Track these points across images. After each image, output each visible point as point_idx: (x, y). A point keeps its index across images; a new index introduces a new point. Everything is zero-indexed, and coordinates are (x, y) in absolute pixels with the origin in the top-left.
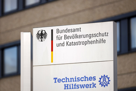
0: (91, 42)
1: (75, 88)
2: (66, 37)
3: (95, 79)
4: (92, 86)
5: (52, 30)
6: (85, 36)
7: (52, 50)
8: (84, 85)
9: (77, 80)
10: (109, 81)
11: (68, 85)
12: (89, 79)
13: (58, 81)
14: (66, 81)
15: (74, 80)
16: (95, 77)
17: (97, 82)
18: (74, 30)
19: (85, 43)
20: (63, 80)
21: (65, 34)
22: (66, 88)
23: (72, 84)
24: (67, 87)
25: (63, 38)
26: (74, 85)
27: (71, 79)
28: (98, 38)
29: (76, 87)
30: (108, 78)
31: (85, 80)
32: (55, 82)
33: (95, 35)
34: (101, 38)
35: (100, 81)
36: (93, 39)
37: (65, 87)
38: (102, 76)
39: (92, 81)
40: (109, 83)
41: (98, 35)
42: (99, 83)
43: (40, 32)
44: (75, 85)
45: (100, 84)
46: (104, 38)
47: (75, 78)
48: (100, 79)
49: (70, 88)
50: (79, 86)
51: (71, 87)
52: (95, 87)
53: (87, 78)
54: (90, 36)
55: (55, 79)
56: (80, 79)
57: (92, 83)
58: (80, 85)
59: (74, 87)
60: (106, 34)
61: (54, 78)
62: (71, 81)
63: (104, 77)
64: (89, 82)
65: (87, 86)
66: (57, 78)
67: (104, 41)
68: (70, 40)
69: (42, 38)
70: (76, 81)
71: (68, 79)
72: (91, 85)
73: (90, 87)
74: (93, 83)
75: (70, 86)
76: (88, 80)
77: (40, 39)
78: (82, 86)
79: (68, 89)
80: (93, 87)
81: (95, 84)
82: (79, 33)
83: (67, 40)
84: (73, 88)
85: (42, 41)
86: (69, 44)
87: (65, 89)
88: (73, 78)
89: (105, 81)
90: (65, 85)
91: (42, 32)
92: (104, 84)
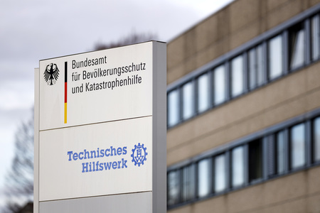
0: (121, 83)
1: (97, 170)
2: (86, 75)
3: (126, 151)
4: (121, 165)
5: (66, 63)
6: (112, 72)
7: (66, 101)
8: (111, 163)
9: (100, 154)
10: (146, 154)
11: (87, 164)
12: (118, 151)
13: (74, 157)
14: (85, 158)
15: (97, 155)
16: (126, 148)
17: (128, 157)
18: (97, 62)
19: (112, 85)
20: (81, 156)
21: (84, 68)
22: (85, 169)
23: (94, 163)
24: (87, 167)
25: (81, 77)
26: (96, 163)
27: (92, 152)
28: (131, 75)
29: (99, 168)
30: (145, 149)
31: (112, 155)
32: (70, 160)
33: (127, 69)
34: (135, 73)
35: (132, 156)
36: (124, 76)
37: (84, 168)
38: (135, 146)
39: (122, 156)
40: (145, 159)
41: (131, 69)
42: (132, 158)
43: (49, 68)
44: (97, 165)
45: (133, 160)
46: (140, 73)
47: (98, 151)
48: (133, 151)
49: (90, 171)
50: (103, 166)
51: (92, 169)
52: (126, 167)
53: (114, 149)
54: (119, 71)
55: (70, 153)
56: (104, 152)
57: (121, 160)
58: (105, 164)
59: (96, 168)
60: (143, 65)
61: (68, 152)
62: (92, 157)
63: (139, 147)
64: (117, 158)
65: (115, 165)
66: (72, 152)
67: (138, 79)
68: (92, 81)
69: (52, 78)
70: (98, 156)
71: (88, 152)
72: (119, 162)
73: (119, 167)
74: (123, 159)
75: (90, 166)
76: (115, 154)
77: (49, 81)
78: (108, 166)
79: (87, 171)
80: (123, 167)
81: (126, 161)
82: (103, 67)
83: (87, 81)
84: (94, 170)
85: (51, 84)
86: (89, 87)
87: (83, 171)
88: (94, 152)
89: (140, 154)
90: (83, 164)
91: (52, 67)
92: (139, 161)
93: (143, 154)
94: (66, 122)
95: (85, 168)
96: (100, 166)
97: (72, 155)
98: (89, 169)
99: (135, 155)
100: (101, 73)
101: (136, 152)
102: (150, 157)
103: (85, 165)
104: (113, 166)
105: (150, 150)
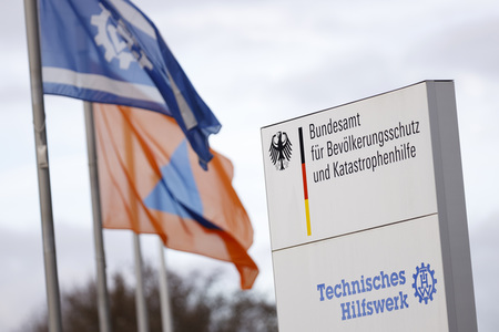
0: (385, 159)
1: (364, 314)
2: (333, 149)
3: (404, 278)
4: (399, 303)
5: (300, 130)
6: (370, 140)
7: (306, 197)
8: (383, 301)
9: (366, 286)
10: (435, 281)
11: (348, 304)
12: (392, 280)
13: (327, 293)
14: (345, 294)
15: (361, 288)
16: (403, 272)
17: (408, 289)
18: (346, 124)
19: (373, 163)
20: (338, 291)
21: (328, 137)
22: (346, 314)
23: (358, 302)
24: (348, 311)
25: (325, 151)
26: (361, 302)
27: (353, 283)
28: (398, 143)
29: (367, 310)
30: (432, 273)
31: (384, 286)
32: (322, 299)
33: (392, 134)
34: (404, 140)
35: (414, 286)
36: (389, 147)
37: (344, 311)
38: (417, 268)
39: (400, 288)
40: (434, 291)
41: (398, 132)
42: (414, 290)
43: (276, 140)
44: (363, 305)
45: (417, 294)
46: (412, 140)
47: (362, 281)
48: (415, 276)
49: (354, 316)
50: (373, 306)
51: (357, 313)
52: (407, 306)
53: (386, 276)
54: (381, 138)
55: (321, 287)
56: (371, 282)
57: (398, 295)
58: (375, 303)
59: (362, 311)
60: (415, 125)
61: (319, 286)
62: (354, 292)
63: (423, 270)
64: (392, 292)
65: (389, 305)
66: (323, 285)
67: (410, 151)
69: (281, 157)
70: (364, 290)
71: (347, 284)
72: (396, 299)
73: (397, 308)
74: (401, 293)
75: (353, 307)
76: (389, 285)
77: (278, 163)
78: (380, 306)
79: (349, 317)
80: (402, 307)
81: (406, 296)
82: (356, 132)
83: (334, 158)
84: (359, 315)
85: (282, 168)
86: (338, 169)
87: (344, 318)
88: (357, 282)
89: (426, 282)
90: (342, 305)
91: (280, 137)
92: (426, 295)
93: (430, 282)
94: (309, 234)
95: (347, 312)
96: (369, 308)
97: (324, 291)
98: (352, 314)
99: (419, 285)
100: (354, 144)
101: (419, 277)
102: (440, 287)
103: (346, 308)
104: (387, 305)
105: (439, 275)
